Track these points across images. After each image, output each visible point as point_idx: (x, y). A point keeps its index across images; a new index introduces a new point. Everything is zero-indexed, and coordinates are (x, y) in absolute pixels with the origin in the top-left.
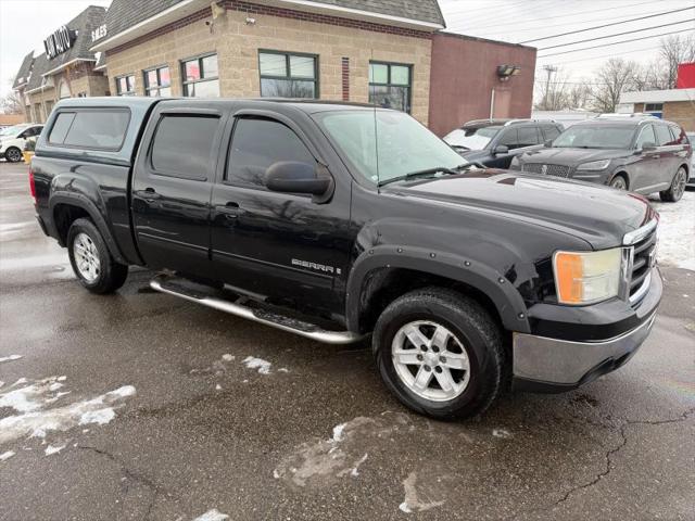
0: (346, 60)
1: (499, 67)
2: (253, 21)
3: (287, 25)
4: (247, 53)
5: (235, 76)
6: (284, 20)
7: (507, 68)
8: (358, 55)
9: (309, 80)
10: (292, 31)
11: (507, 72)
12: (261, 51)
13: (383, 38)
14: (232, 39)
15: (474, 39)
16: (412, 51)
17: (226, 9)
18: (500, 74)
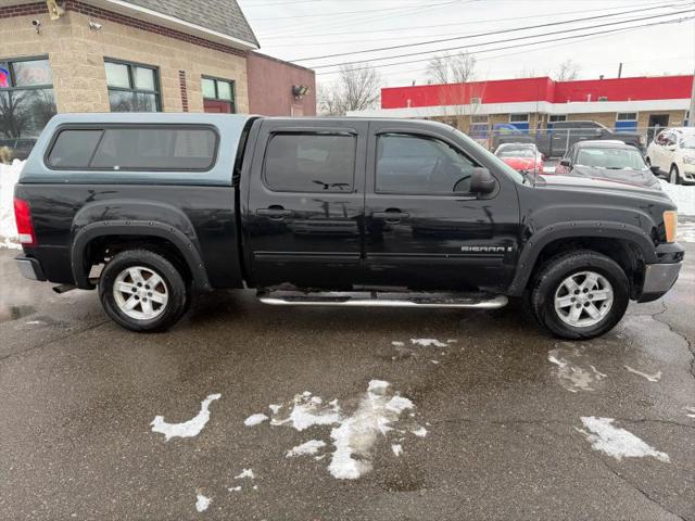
0: (182, 73)
1: (294, 87)
2: (98, 26)
3: (129, 34)
4: (93, 60)
5: (84, 86)
6: (125, 28)
7: (301, 87)
8: (191, 69)
9: (149, 92)
10: (135, 40)
11: (302, 92)
12: (107, 60)
13: (210, 53)
14: (77, 43)
15: (275, 60)
16: (233, 68)
17: (67, 9)
18: (295, 93)
